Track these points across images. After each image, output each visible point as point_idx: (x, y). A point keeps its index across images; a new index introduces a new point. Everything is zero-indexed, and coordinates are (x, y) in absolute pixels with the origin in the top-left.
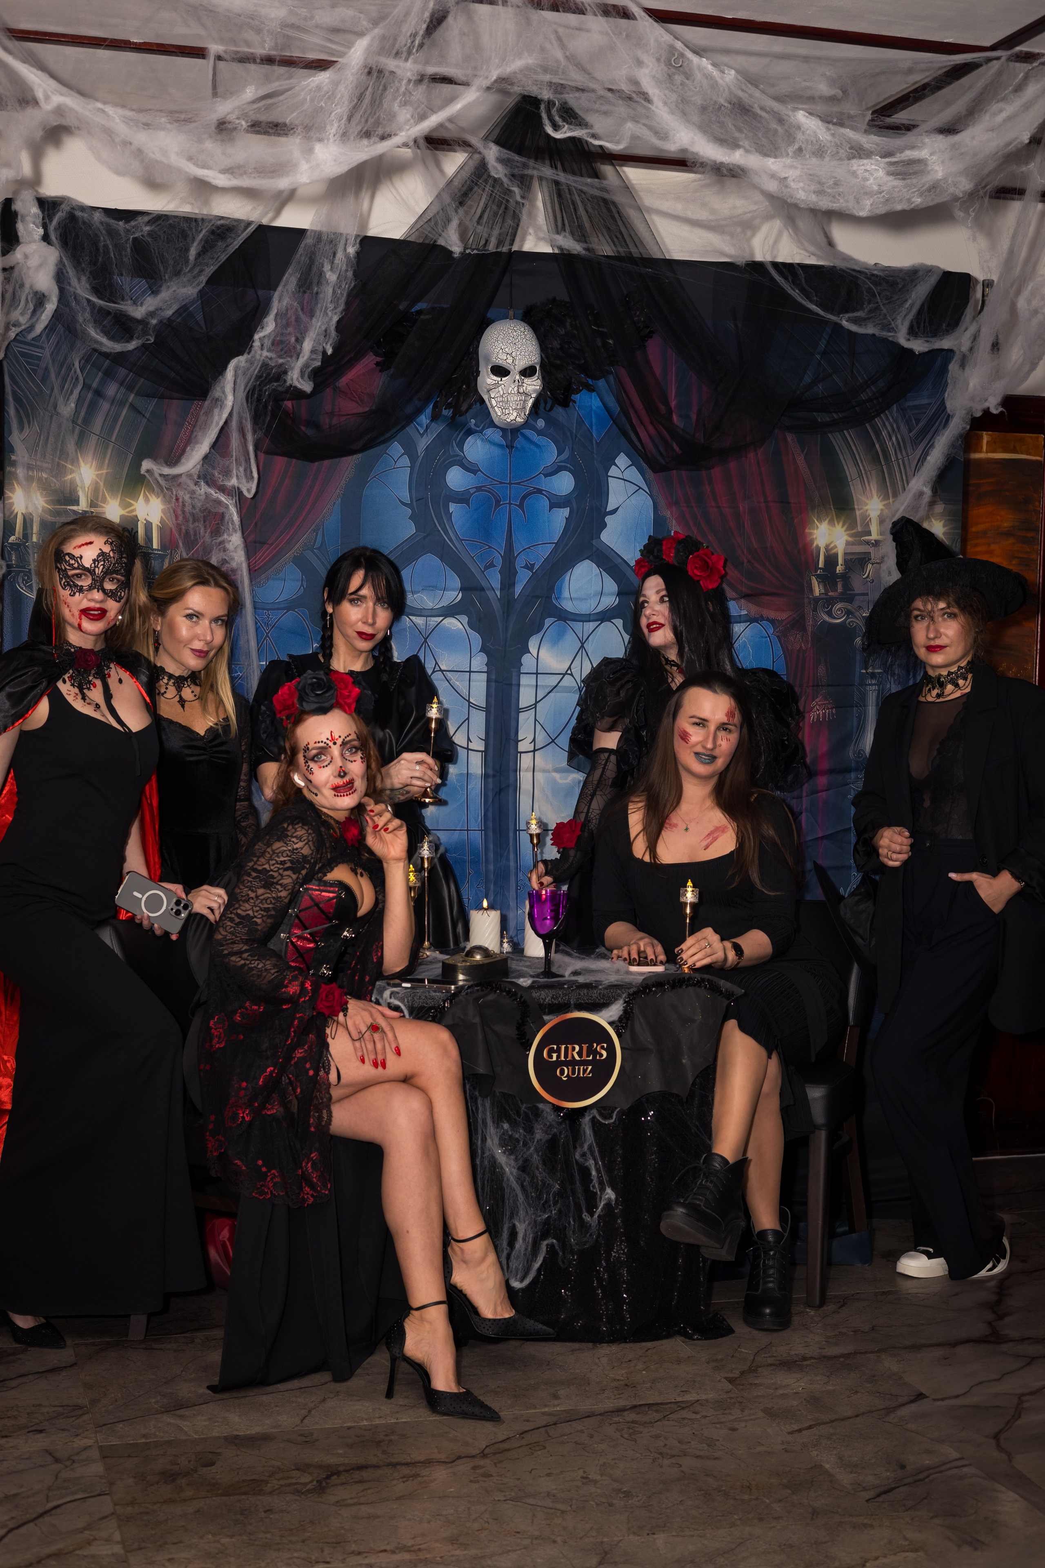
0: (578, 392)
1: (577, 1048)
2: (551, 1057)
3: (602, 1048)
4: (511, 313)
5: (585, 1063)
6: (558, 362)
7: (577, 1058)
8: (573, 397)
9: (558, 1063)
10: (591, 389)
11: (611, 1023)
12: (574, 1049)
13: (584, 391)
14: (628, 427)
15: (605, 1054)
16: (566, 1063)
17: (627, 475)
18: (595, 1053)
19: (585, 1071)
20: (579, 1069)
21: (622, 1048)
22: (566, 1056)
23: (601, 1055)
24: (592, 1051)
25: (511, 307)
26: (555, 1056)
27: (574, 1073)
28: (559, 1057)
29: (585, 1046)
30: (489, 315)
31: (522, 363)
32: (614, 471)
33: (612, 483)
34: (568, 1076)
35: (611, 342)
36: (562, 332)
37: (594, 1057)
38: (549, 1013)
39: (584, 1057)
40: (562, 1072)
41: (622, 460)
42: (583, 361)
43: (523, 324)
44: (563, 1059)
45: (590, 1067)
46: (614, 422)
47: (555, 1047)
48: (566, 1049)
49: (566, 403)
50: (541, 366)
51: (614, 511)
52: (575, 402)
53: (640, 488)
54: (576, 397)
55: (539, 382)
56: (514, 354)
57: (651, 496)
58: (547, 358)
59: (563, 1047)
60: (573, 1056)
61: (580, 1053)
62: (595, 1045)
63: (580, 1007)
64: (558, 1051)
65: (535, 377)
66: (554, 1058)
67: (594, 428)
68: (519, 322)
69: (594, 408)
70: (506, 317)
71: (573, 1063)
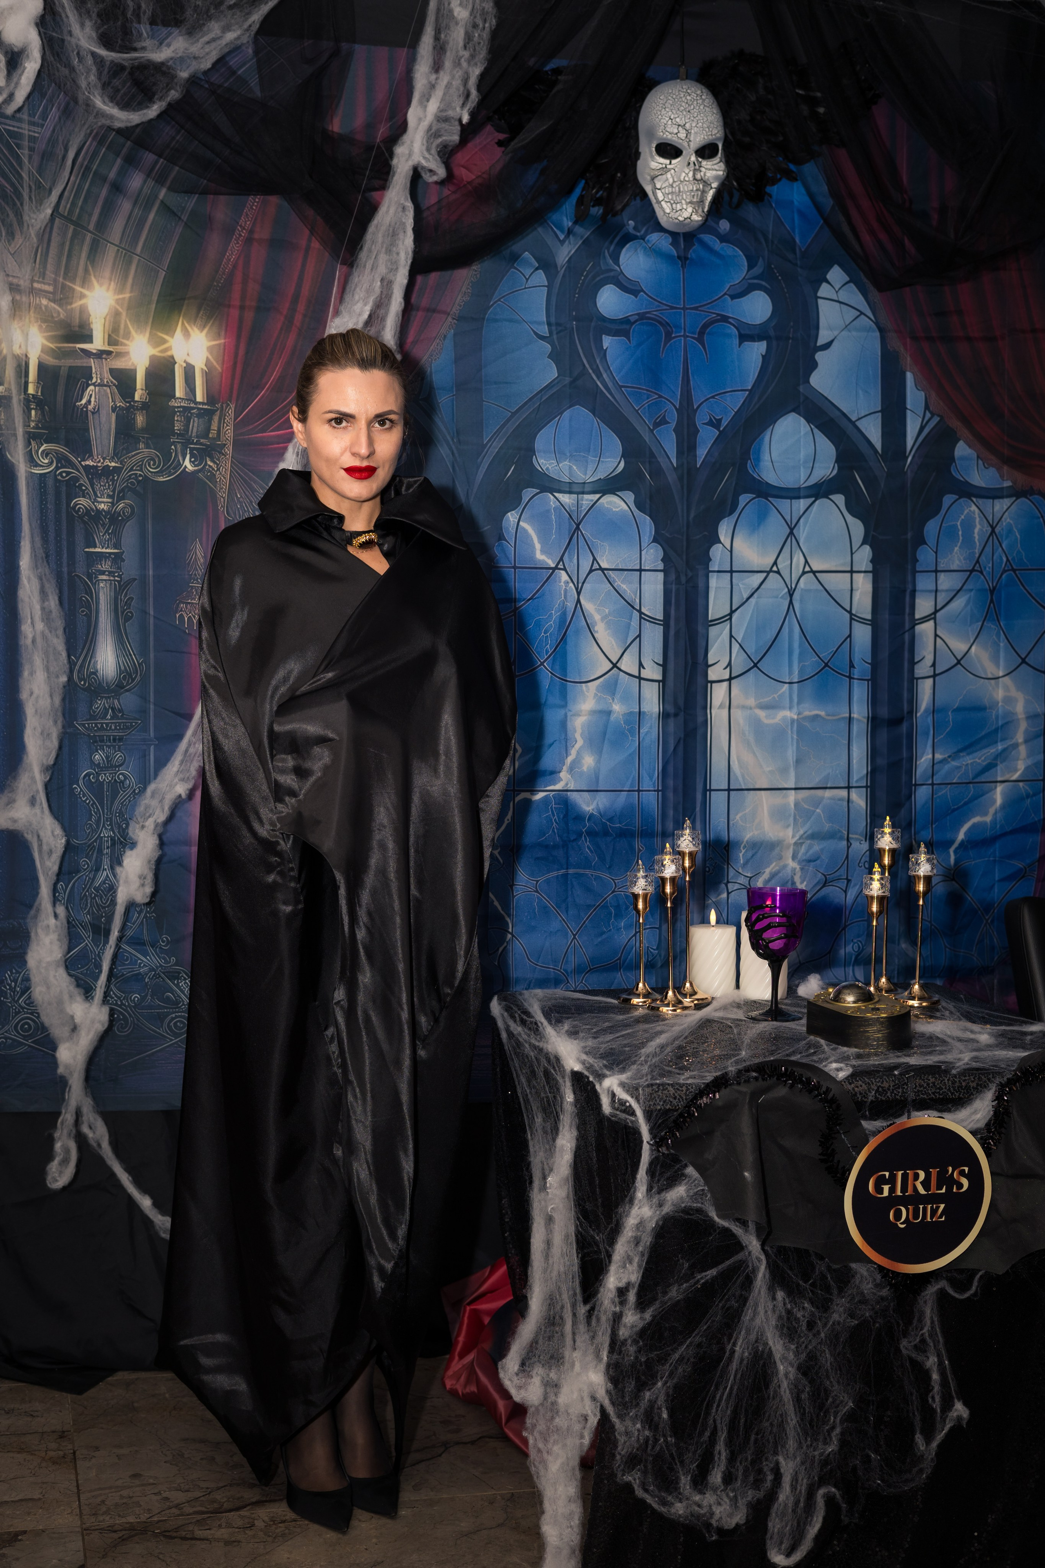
0: (774, 182)
1: (922, 1175)
2: (881, 1191)
3: (962, 1173)
4: (683, 70)
5: (934, 1199)
6: (747, 140)
7: (922, 1191)
8: (768, 189)
9: (894, 1200)
10: (792, 177)
11: (974, 1133)
12: (916, 1177)
13: (784, 181)
14: (846, 229)
15: (965, 1182)
16: (904, 1201)
17: (843, 296)
18: (951, 1182)
19: (934, 1212)
20: (925, 1209)
21: (992, 1173)
22: (904, 1188)
23: (960, 1186)
24: (945, 1180)
25: (683, 63)
26: (886, 1188)
27: (916, 1216)
28: (892, 1190)
29: (934, 1172)
30: (651, 73)
31: (699, 139)
32: (824, 290)
33: (824, 307)
34: (907, 1221)
35: (821, 110)
36: (753, 98)
37: (950, 1189)
38: (873, 1117)
39: (933, 1190)
40: (898, 1215)
41: (836, 275)
42: (781, 138)
43: (699, 85)
44: (899, 1193)
45: (942, 1206)
46: (826, 221)
47: (887, 1174)
48: (905, 1177)
49: (758, 196)
50: (723, 145)
51: (827, 346)
52: (770, 196)
53: (862, 313)
54: (773, 190)
55: (722, 166)
56: (688, 126)
57: (877, 324)
58: (732, 134)
59: (900, 1173)
60: (915, 1188)
61: (926, 1184)
62: (950, 1169)
63: (922, 1105)
64: (892, 1181)
65: (717, 159)
66: (886, 1193)
67: (797, 231)
68: (694, 83)
69: (796, 203)
70: (674, 77)
71: (915, 1200)
